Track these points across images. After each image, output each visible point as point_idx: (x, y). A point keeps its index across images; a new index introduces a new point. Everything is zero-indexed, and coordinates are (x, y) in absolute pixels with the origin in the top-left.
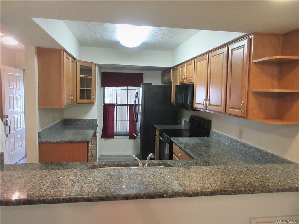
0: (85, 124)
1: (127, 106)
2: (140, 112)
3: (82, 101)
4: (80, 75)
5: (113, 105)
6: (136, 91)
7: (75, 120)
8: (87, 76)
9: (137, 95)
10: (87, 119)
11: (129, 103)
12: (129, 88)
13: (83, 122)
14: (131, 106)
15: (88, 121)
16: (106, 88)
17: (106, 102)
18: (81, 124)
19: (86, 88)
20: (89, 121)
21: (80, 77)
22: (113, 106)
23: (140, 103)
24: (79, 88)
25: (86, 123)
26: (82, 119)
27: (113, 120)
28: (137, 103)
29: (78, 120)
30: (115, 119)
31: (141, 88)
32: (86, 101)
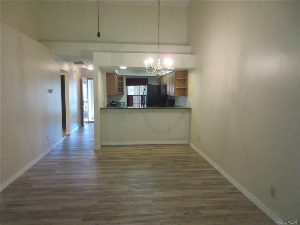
1: (140, 96)
2: (146, 101)
3: (119, 93)
5: (132, 96)
6: (144, 88)
8: (121, 82)
9: (145, 90)
11: (141, 94)
12: (141, 86)
14: (142, 96)
16: (128, 86)
17: (128, 94)
19: (121, 87)
21: (119, 82)
23: (146, 94)
24: (118, 87)
26: (118, 102)
27: (132, 104)
28: (144, 94)
30: (133, 103)
31: (146, 86)
32: (121, 93)
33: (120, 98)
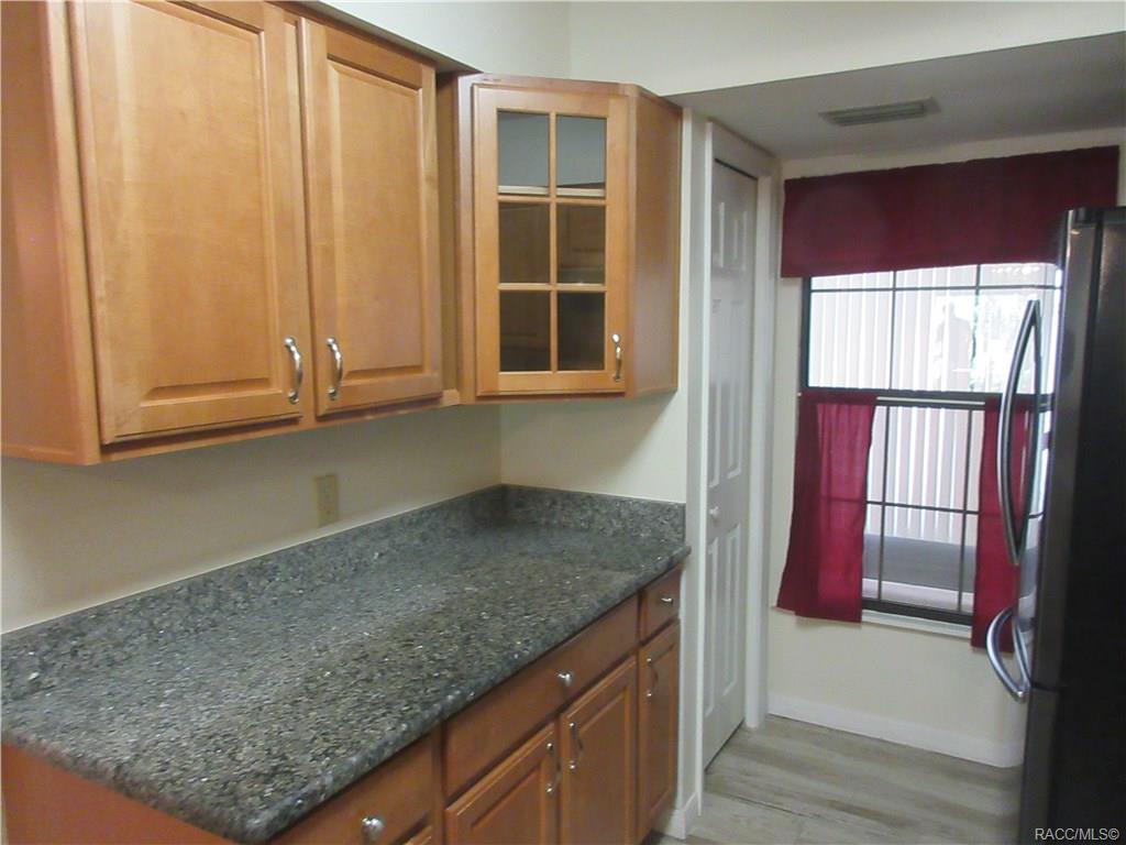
0: (611, 532)
1: (971, 408)
4: (504, 189)
5: (863, 401)
7: (554, 503)
8: (557, 193)
9: (1033, 324)
10: (623, 501)
13: (598, 517)
14: (991, 403)
15: (625, 513)
17: (816, 381)
18: (582, 530)
19: (554, 287)
20: (633, 514)
21: (502, 205)
22: (864, 409)
24: (492, 286)
25: (618, 525)
26: (590, 497)
27: (863, 502)
29: (570, 498)
30: (875, 495)
32: (554, 380)
33: (624, 451)
